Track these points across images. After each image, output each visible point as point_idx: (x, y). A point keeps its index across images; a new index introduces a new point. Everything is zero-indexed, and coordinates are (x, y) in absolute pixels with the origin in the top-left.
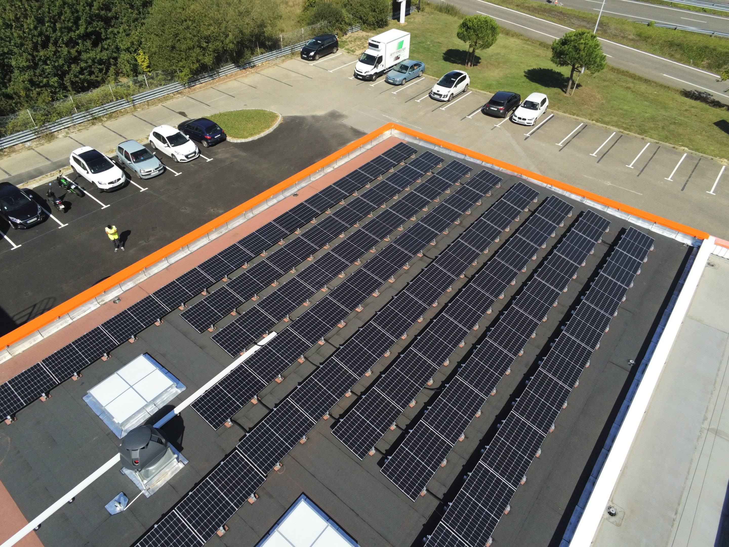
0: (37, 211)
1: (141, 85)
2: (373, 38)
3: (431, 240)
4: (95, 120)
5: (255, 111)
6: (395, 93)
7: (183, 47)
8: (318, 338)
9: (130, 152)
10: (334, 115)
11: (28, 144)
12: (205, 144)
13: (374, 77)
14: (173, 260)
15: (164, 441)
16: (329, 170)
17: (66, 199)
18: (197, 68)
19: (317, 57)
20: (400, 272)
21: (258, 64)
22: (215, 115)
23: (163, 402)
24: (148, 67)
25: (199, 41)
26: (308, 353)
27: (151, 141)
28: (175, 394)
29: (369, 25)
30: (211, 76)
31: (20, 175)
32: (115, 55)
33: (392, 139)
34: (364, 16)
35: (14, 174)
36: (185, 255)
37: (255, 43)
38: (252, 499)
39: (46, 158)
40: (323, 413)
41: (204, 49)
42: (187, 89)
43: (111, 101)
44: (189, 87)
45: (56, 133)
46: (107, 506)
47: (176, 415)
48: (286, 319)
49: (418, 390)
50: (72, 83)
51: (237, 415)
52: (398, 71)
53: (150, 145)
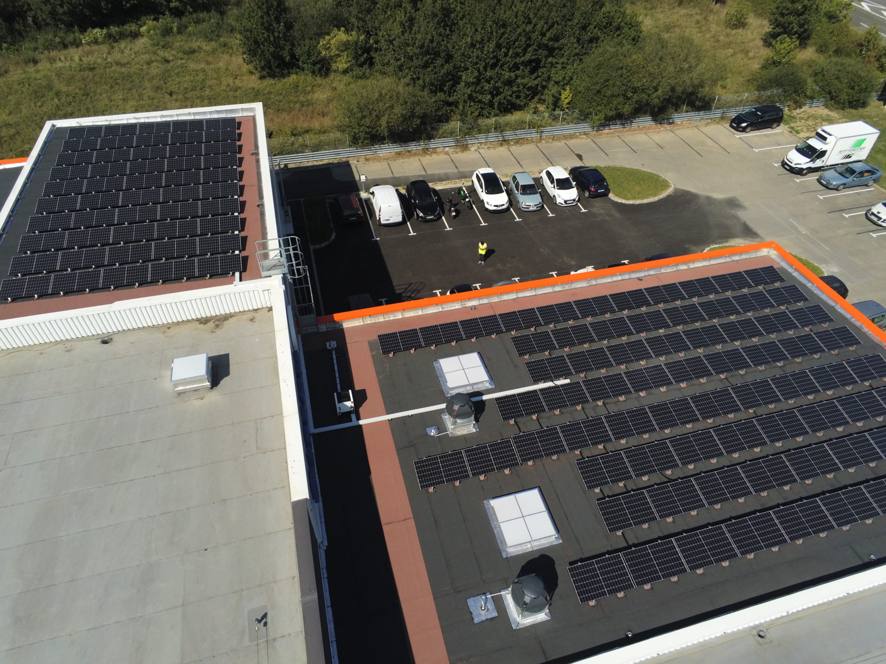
0: (436, 211)
1: (555, 118)
2: (825, 128)
3: (741, 368)
4: (505, 142)
5: (650, 173)
6: (821, 197)
7: (609, 93)
8: (599, 399)
9: (521, 183)
10: (733, 203)
11: (447, 149)
12: (587, 194)
13: (805, 172)
14: (521, 295)
15: (473, 409)
16: (683, 267)
17: (457, 207)
18: (612, 116)
19: (748, 129)
20: (695, 381)
21: (678, 121)
22: (609, 167)
23: (478, 388)
24: (569, 103)
25: (626, 91)
26: (586, 405)
27: (541, 177)
28: (486, 387)
29: (838, 103)
30: (623, 124)
31: (433, 175)
32: (544, 83)
33: (767, 258)
34: (835, 92)
35: (429, 172)
36: (531, 294)
37: (684, 100)
38: (507, 471)
39: (456, 166)
40: (576, 448)
41: (628, 98)
42: (594, 132)
43: (524, 129)
44: (597, 131)
45: (470, 145)
46: (427, 429)
47: (482, 400)
48: (582, 375)
49: (655, 471)
50: (500, 103)
51: (520, 420)
52: (840, 174)
53: (538, 181)
